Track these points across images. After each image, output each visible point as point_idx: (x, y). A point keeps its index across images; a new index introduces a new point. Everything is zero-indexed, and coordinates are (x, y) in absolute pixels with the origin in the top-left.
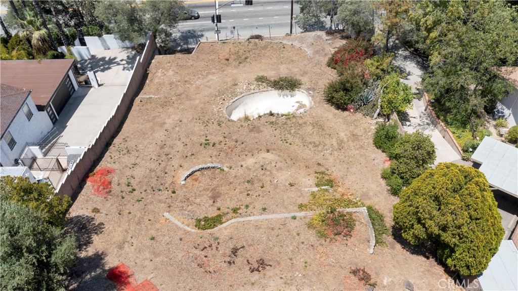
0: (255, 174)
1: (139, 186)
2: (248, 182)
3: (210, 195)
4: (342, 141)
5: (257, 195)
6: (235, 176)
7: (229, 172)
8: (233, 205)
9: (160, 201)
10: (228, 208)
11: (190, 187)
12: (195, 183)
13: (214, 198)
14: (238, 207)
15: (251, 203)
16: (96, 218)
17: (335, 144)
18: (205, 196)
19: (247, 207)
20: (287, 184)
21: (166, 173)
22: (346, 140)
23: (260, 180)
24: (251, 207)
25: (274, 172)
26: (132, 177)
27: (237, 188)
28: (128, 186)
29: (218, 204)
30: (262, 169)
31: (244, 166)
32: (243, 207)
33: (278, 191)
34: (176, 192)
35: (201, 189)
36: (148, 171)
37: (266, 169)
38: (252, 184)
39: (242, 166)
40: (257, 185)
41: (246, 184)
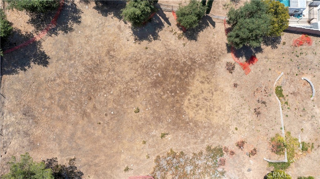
0: (309, 112)
1: (301, 58)
2: (304, 109)
3: (295, 91)
5: (296, 113)
6: (307, 103)
7: (310, 100)
8: (290, 102)
9: (291, 69)
10: (288, 100)
11: (300, 82)
12: (303, 84)
13: (293, 93)
14: (288, 104)
16: (280, 44)
18: (294, 89)
19: (289, 108)
20: (302, 128)
21: (310, 70)
23: (305, 115)
25: (310, 122)
27: (300, 103)
28: (301, 54)
29: (290, 95)
30: (312, 116)
31: (314, 107)
32: (288, 106)
33: (298, 123)
34: (297, 76)
35: (299, 87)
36: (311, 61)
40: (302, 113)
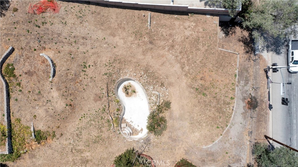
0: (45, 96)
1: (44, 29)
2: (40, 92)
3: (31, 70)
4: (82, 152)
5: (30, 97)
6: (44, 85)
7: (48, 81)
8: (23, 83)
9: (28, 43)
10: (21, 81)
11: (38, 59)
12: (40, 62)
13: (29, 73)
14: (21, 86)
15: (23, 93)
16: (9, 11)
17: (79, 148)
18: (30, 68)
19: (21, 91)
20: (35, 114)
21: (56, 43)
22: (83, 155)
23: (39, 99)
24: (20, 93)
25: (44, 108)
26: (52, 24)
27: (35, 85)
28: (43, 23)
29: (24, 75)
30: (48, 101)
31: (51, 90)
32: (21, 88)
33: (31, 108)
34: (35, 51)
35: (36, 65)
36: (59, 32)
37: (48, 103)
38: (37, 94)
39: (52, 89)
40: (36, 97)
41: (38, 91)
